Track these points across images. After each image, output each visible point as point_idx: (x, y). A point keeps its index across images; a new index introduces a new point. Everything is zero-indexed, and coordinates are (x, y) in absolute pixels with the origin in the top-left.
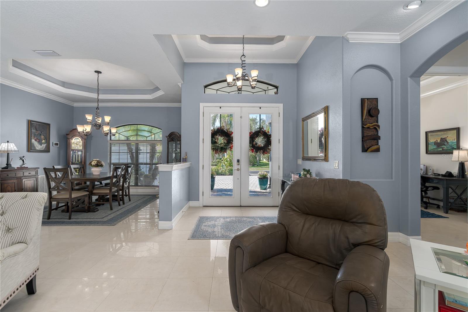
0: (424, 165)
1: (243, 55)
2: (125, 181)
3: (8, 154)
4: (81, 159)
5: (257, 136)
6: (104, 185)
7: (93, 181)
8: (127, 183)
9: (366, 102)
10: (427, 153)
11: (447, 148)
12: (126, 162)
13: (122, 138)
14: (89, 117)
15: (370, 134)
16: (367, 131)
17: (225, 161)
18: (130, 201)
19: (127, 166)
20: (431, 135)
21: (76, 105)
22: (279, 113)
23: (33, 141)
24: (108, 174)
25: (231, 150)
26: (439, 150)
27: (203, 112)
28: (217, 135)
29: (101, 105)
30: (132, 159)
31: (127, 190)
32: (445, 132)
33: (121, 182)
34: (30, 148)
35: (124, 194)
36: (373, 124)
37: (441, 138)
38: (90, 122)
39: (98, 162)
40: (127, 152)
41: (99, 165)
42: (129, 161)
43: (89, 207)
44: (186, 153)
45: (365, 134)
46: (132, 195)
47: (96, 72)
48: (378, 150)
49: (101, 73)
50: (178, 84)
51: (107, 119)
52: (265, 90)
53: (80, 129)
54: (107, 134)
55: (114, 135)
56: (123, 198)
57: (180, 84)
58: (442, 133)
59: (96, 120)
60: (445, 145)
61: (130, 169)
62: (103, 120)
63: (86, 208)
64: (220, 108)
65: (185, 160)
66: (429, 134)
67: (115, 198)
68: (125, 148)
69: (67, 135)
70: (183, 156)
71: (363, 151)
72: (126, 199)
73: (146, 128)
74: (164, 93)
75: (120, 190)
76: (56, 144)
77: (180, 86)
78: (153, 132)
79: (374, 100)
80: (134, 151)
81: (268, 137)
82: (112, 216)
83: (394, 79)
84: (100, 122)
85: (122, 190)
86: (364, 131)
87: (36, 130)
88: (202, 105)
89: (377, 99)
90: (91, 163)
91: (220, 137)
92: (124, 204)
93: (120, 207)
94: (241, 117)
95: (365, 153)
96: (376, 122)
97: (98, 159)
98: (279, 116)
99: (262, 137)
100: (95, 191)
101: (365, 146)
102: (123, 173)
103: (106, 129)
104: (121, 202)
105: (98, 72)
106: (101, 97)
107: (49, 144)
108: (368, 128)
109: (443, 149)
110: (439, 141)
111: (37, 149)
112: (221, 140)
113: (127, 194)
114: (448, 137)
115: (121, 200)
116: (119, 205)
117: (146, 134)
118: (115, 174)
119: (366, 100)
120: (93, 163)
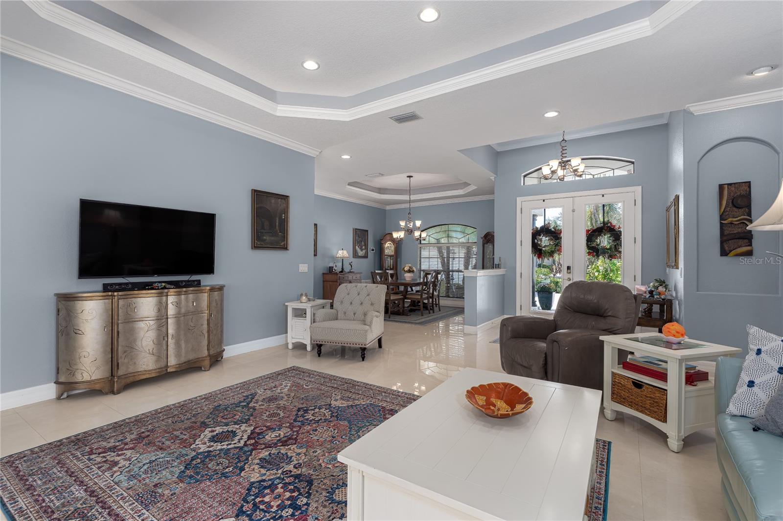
1: (563, 140)
2: (434, 289)
3: (343, 260)
4: (393, 265)
5: (600, 235)
6: (414, 292)
7: (406, 285)
8: (437, 291)
9: (726, 189)
12: (435, 268)
13: (433, 241)
14: (402, 224)
15: (735, 232)
16: (729, 227)
17: (595, 270)
18: (440, 311)
19: (438, 272)
21: (388, 208)
22: (635, 200)
23: (357, 247)
24: (418, 280)
25: (559, 254)
27: (521, 209)
28: (540, 235)
29: (413, 205)
30: (443, 264)
31: (437, 298)
33: (431, 290)
34: (355, 255)
35: (434, 303)
36: (739, 218)
38: (403, 228)
39: (410, 267)
40: (438, 257)
41: (410, 271)
42: (440, 268)
43: (403, 311)
44: (500, 258)
45: (726, 232)
46: (442, 306)
47: (408, 177)
48: (750, 253)
49: (412, 177)
50: (491, 178)
51: (418, 223)
52: (613, 169)
53: (396, 235)
54: (418, 239)
55: (424, 240)
56: (433, 306)
57: (492, 178)
59: (408, 225)
61: (439, 276)
62: (414, 224)
63: (401, 311)
64: (544, 201)
65: (498, 266)
67: (425, 306)
68: (434, 253)
69: (381, 240)
70: (496, 262)
71: (722, 255)
72: (436, 309)
73: (459, 228)
74: (476, 187)
75: (430, 297)
76: (373, 250)
77: (493, 180)
78: (466, 232)
79: (744, 184)
80: (445, 255)
81: (616, 235)
82: (423, 320)
83: (780, 151)
84: (411, 227)
85: (432, 297)
86: (724, 228)
87: (359, 237)
88: (519, 200)
89: (750, 182)
90: (404, 268)
91: (544, 239)
92: (434, 312)
93: (430, 315)
94: (573, 211)
95: (724, 258)
96: (746, 214)
97: (410, 265)
98: (635, 205)
99: (609, 235)
100: (407, 296)
101: (727, 248)
102: (432, 280)
103: (417, 234)
104: (431, 311)
105: (410, 177)
106: (413, 197)
107: (367, 250)
108: (731, 223)
111: (360, 255)
112: (545, 241)
113: (437, 303)
115: (431, 309)
116: (430, 313)
117: (459, 235)
118: (425, 281)
119: (726, 186)
120: (406, 269)
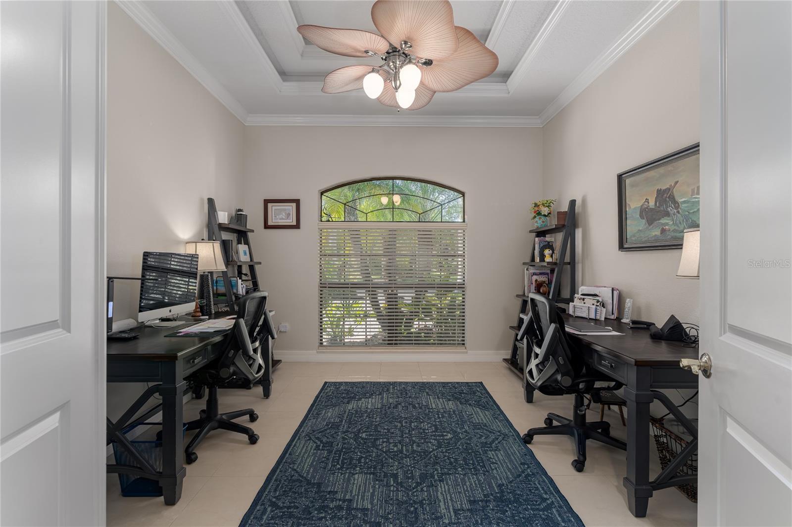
0: (613, 290)
10: (621, 247)
11: (676, 227)
20: (632, 186)
26: (654, 234)
32: (669, 167)
37: (659, 191)
58: (661, 170)
60: (667, 214)
66: (628, 181)
109: (663, 231)
110: (652, 204)
114: (677, 182)
